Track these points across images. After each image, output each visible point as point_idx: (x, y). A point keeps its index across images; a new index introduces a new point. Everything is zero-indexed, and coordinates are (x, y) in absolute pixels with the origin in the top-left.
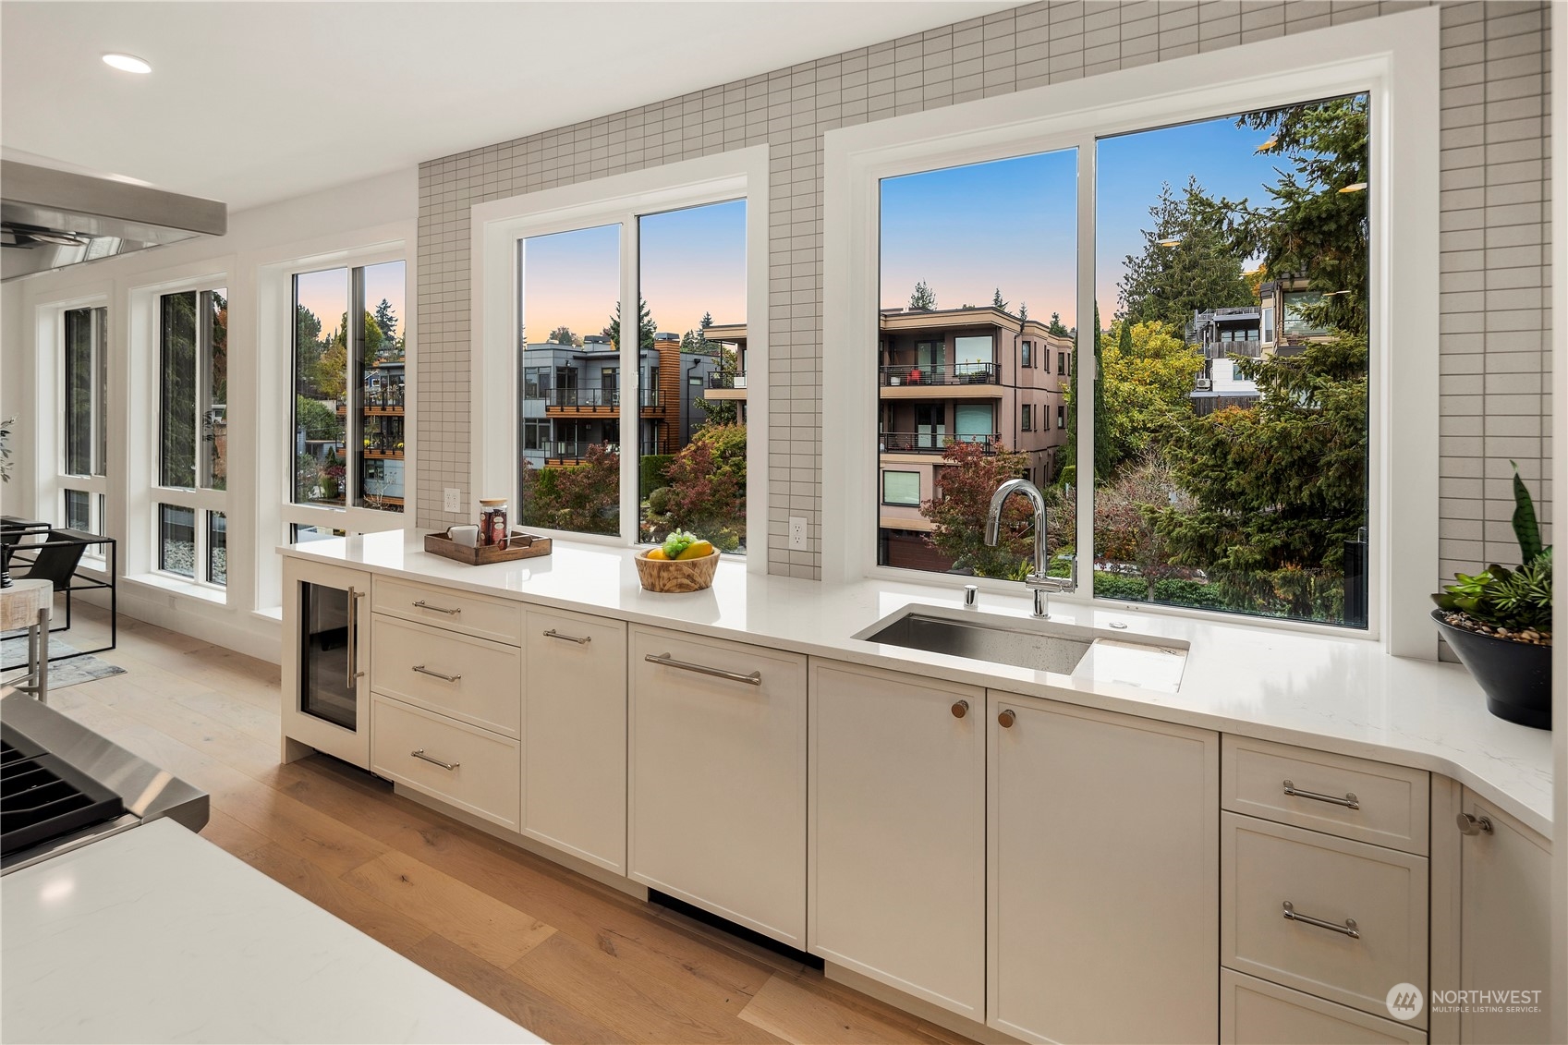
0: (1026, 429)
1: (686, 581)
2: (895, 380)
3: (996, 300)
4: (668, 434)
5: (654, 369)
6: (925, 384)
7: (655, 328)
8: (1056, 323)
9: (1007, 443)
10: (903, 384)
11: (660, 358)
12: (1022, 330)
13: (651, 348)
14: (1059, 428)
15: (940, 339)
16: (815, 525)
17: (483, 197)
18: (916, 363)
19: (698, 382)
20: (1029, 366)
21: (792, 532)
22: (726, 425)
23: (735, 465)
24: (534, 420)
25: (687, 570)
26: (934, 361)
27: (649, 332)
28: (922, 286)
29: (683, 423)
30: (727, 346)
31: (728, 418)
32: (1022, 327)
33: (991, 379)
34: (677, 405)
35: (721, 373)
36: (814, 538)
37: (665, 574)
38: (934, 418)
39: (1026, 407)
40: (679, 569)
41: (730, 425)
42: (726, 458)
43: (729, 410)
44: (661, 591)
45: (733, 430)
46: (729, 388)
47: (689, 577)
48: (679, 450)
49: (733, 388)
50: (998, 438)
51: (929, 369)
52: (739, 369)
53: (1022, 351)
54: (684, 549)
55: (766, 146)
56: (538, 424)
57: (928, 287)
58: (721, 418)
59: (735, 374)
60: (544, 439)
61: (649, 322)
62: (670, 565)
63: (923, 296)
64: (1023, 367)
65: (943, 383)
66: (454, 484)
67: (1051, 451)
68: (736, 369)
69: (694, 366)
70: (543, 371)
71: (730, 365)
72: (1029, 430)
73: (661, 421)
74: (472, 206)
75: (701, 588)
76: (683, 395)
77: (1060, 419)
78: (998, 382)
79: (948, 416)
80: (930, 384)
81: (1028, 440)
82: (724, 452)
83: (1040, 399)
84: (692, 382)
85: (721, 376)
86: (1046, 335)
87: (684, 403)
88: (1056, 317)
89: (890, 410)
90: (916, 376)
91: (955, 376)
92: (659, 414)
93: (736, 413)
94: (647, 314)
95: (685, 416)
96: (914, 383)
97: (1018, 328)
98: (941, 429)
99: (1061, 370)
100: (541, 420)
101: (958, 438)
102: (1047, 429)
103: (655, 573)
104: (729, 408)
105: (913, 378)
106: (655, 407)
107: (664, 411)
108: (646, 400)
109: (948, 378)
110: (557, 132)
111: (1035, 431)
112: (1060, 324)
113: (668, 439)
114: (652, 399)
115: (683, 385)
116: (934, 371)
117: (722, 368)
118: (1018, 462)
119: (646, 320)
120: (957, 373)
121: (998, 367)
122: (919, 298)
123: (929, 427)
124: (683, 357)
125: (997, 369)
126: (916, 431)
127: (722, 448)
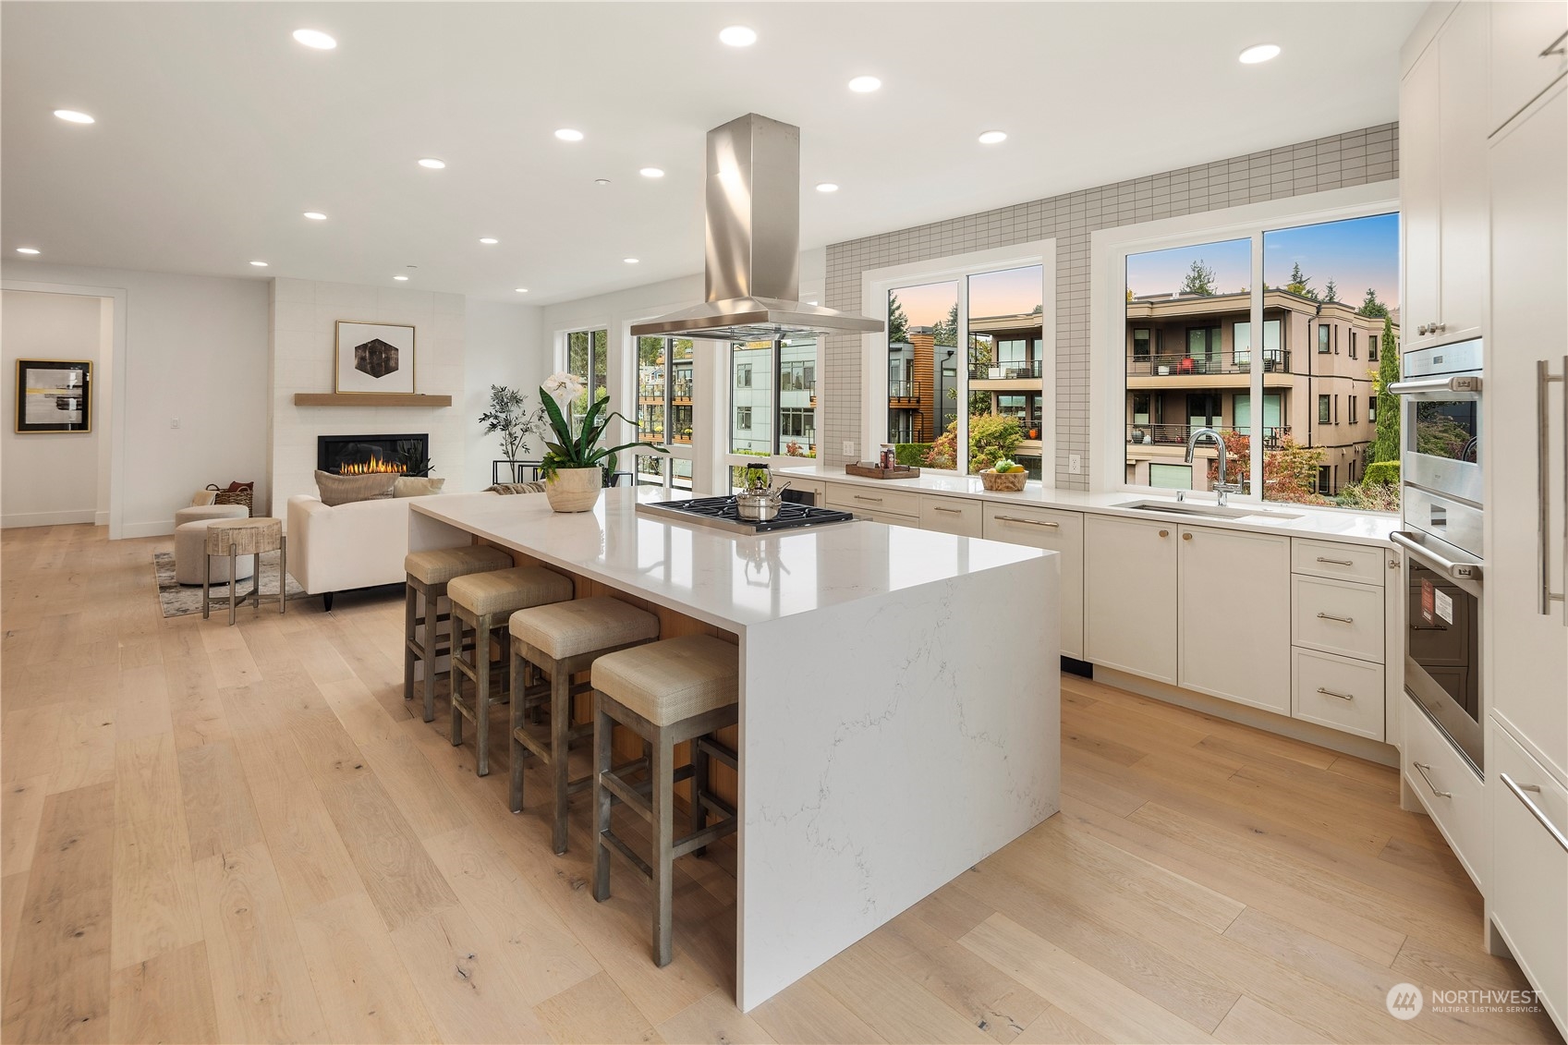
0: (1325, 421)
1: (1011, 485)
2: (1163, 369)
3: (1295, 277)
4: (923, 424)
5: (909, 362)
6: (1199, 373)
7: (906, 321)
8: (1371, 301)
9: (1299, 436)
10: (1172, 373)
11: (915, 352)
12: (1318, 313)
13: (904, 340)
14: (1371, 421)
15: (1216, 325)
16: (1085, 459)
17: (870, 267)
18: (1188, 350)
19: (951, 373)
20: (1328, 352)
21: (1071, 463)
22: (981, 415)
23: (991, 453)
24: (799, 410)
25: (1012, 479)
26: (1209, 348)
27: (900, 325)
28: (1199, 264)
29: (937, 413)
30: (981, 339)
31: (982, 408)
32: (1319, 309)
33: (1278, 367)
34: (932, 396)
35: (975, 364)
36: (1085, 467)
37: (999, 481)
38: (1209, 409)
39: (1324, 398)
40: (1007, 478)
41: (985, 415)
42: (980, 447)
43: (983, 401)
44: (997, 490)
45: (988, 420)
46: (983, 378)
47: (1012, 483)
48: (933, 439)
49: (988, 379)
50: (1287, 430)
51: (1203, 357)
52: (994, 360)
53: (1319, 335)
54: (1009, 468)
55: (1055, 239)
56: (803, 413)
57: (1207, 268)
58: (975, 408)
59: (988, 365)
60: (807, 427)
61: (900, 315)
62: (1001, 476)
63: (1200, 276)
64: (1320, 353)
65: (1219, 372)
66: (850, 439)
67: (1359, 448)
68: (990, 360)
69: (947, 357)
70: (807, 365)
71: (984, 356)
72: (1328, 423)
73: (915, 411)
74: (863, 272)
75: (1019, 490)
76: (937, 386)
77: (1372, 411)
78: (1286, 370)
79: (1226, 407)
80: (1205, 373)
81: (1326, 435)
82: (980, 441)
83: (1342, 390)
84: (945, 373)
85: (976, 367)
86: (1351, 316)
87: (937, 394)
88: (1372, 294)
89: (1157, 401)
90: (1187, 364)
91: (1234, 364)
92: (913, 405)
93: (990, 404)
94: (898, 308)
95: (939, 407)
96: (1186, 372)
97: (1314, 311)
98: (1217, 421)
99: (1373, 356)
100: (806, 410)
101: (1237, 429)
102: (1353, 421)
103: (993, 480)
104: (983, 399)
105: (1184, 367)
106: (910, 397)
107: (918, 402)
108: (902, 391)
109: (1226, 365)
110: (919, 228)
111: (1337, 424)
112: (1378, 302)
113: (922, 428)
114: (907, 390)
115: (937, 376)
116: (1209, 358)
117: (976, 360)
118: (1311, 457)
119: (897, 313)
120: (1236, 362)
121: (1287, 354)
122: (1195, 278)
123: (1203, 419)
124: (936, 349)
125: (1285, 356)
126: (1188, 422)
127: (977, 437)
